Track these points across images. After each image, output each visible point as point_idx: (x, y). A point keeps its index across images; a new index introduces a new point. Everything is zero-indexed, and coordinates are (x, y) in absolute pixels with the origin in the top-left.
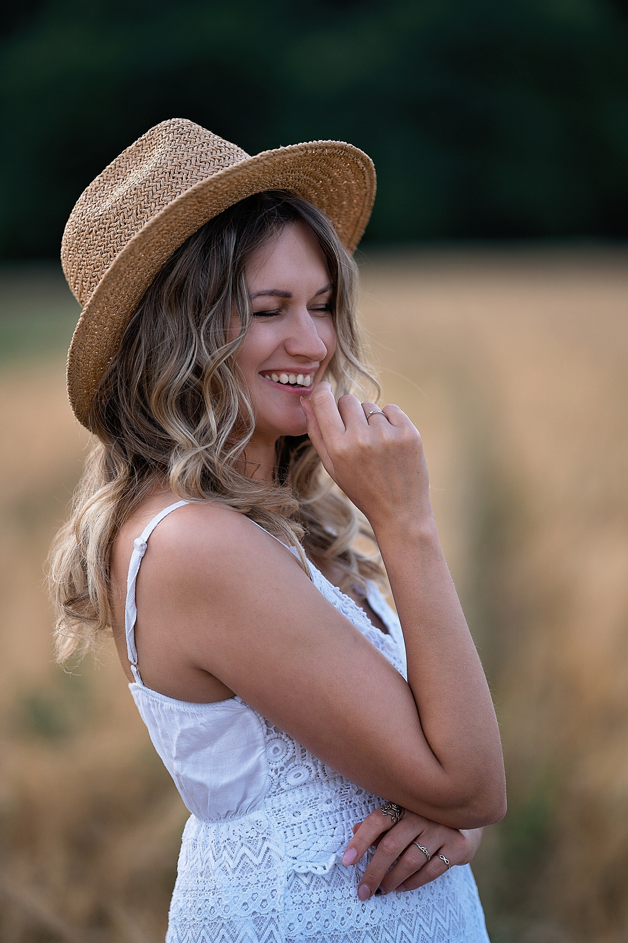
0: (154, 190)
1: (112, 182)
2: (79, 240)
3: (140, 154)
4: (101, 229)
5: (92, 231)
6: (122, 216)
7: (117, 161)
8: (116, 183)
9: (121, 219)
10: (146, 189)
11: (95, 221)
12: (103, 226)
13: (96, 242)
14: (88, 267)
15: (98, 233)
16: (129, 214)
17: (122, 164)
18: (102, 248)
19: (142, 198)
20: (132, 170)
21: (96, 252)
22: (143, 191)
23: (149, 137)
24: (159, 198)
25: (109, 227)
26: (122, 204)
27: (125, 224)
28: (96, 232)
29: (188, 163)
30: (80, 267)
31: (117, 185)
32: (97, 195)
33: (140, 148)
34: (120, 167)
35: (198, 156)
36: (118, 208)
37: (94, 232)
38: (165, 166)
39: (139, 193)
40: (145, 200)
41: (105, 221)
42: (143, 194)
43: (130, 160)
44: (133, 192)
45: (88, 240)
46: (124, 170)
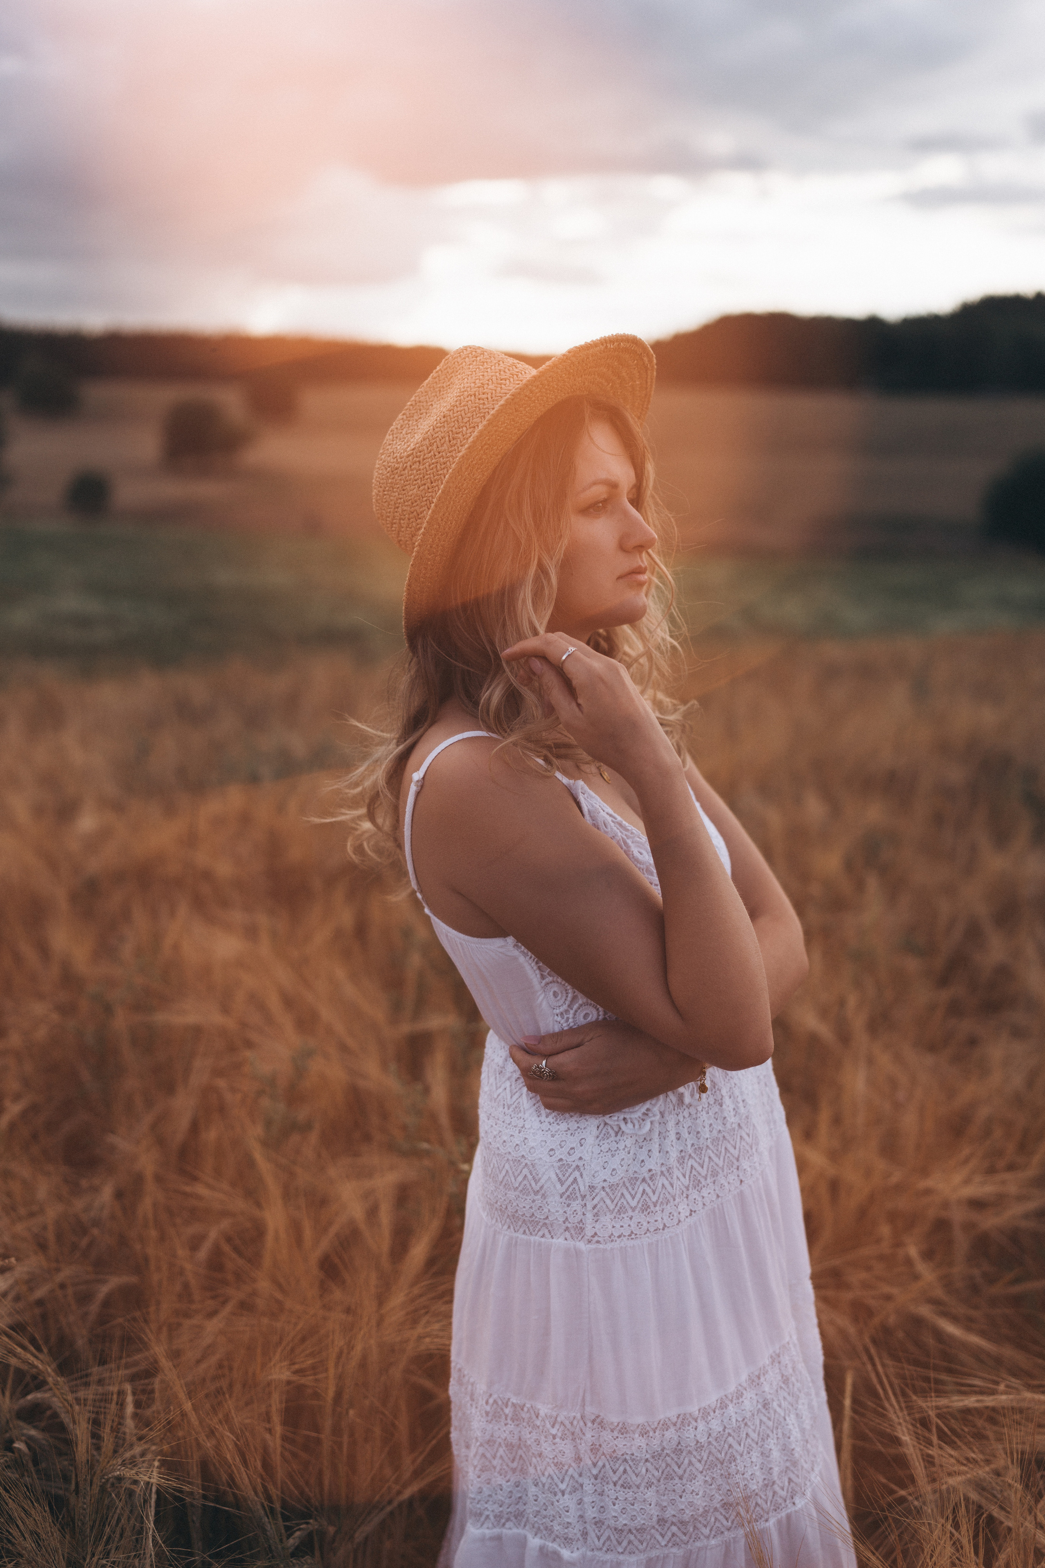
0: (463, 414)
1: (416, 417)
2: (393, 478)
3: (439, 386)
4: (415, 462)
5: (406, 467)
6: (435, 447)
7: (416, 397)
8: (420, 418)
9: (435, 449)
10: (455, 415)
11: (408, 456)
12: (418, 459)
13: (412, 477)
14: (406, 504)
15: (413, 467)
16: (443, 441)
17: (422, 399)
18: (419, 481)
19: (453, 424)
20: (433, 403)
21: (412, 487)
22: (452, 416)
23: (445, 367)
24: (469, 421)
25: (424, 459)
26: (433, 433)
27: (439, 453)
28: (411, 466)
29: (490, 383)
30: (397, 505)
31: (421, 420)
32: (404, 432)
33: (437, 380)
34: (420, 402)
35: (498, 374)
36: (431, 438)
37: (408, 467)
38: (469, 389)
39: (449, 420)
40: (456, 426)
41: (419, 454)
42: (453, 420)
43: (430, 392)
44: (443, 420)
45: (404, 477)
46: (425, 404)
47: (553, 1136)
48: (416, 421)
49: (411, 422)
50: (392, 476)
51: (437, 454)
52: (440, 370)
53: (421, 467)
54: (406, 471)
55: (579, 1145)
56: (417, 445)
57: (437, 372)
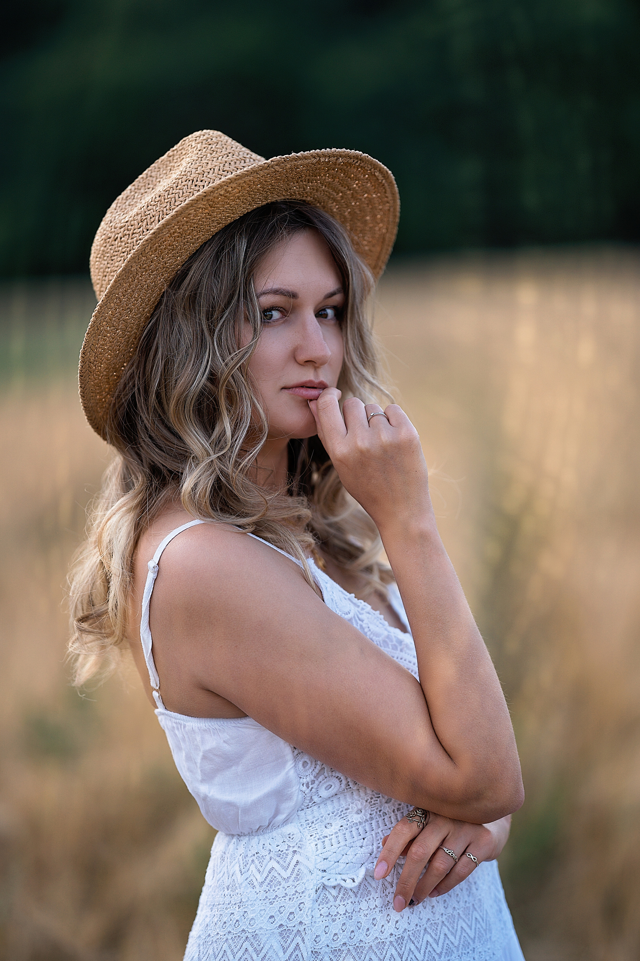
1: (142, 191)
2: (105, 247)
3: (171, 164)
4: (126, 235)
5: (117, 238)
6: (145, 223)
8: (146, 192)
9: (144, 226)
10: (169, 196)
11: (121, 228)
12: (128, 232)
13: (120, 248)
14: (112, 274)
15: (123, 239)
16: (152, 220)
19: (165, 205)
20: (161, 180)
22: (166, 197)
25: (133, 234)
26: (146, 210)
27: (148, 230)
28: (121, 238)
29: (211, 172)
30: (105, 274)
31: (146, 195)
33: (171, 158)
34: (151, 176)
36: (143, 215)
37: (119, 238)
38: (189, 174)
39: (163, 200)
40: (168, 207)
41: (130, 227)
42: (166, 201)
43: (162, 170)
44: (158, 199)
45: (114, 247)
46: (154, 179)
47: (271, 903)
48: (142, 194)
49: (136, 195)
50: (105, 245)
51: (145, 230)
52: (176, 149)
53: (129, 241)
54: (117, 242)
55: (298, 909)
56: (131, 219)
57: (174, 151)
